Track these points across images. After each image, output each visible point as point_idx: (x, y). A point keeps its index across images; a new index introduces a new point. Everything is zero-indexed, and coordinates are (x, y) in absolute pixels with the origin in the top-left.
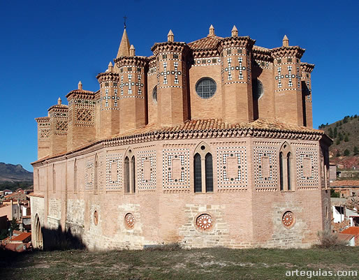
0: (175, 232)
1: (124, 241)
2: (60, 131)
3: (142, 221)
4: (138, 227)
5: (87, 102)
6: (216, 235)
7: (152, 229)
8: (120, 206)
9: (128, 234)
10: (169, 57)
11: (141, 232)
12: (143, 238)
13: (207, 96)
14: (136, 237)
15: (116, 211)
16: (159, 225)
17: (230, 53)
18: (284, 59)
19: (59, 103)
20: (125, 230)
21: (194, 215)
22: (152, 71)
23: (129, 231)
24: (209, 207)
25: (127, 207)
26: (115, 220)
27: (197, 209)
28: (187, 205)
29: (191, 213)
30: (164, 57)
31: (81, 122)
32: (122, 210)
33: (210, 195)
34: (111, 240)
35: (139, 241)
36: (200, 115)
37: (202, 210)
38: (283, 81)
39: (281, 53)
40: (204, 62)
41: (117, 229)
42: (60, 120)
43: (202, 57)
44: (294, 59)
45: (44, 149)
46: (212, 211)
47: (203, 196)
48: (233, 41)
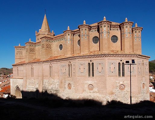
0: (112, 91)
1: (88, 95)
2: (31, 52)
3: (97, 87)
4: (95, 89)
5: (50, 41)
6: (126, 92)
7: (103, 90)
8: (85, 82)
9: (91, 92)
10: (106, 27)
11: (97, 91)
12: (98, 94)
13: (114, 42)
14: (94, 93)
15: (84, 83)
16: (106, 89)
17: (127, 27)
18: (137, 31)
19: (30, 41)
20: (89, 91)
21: (118, 85)
22: (92, 31)
23: (90, 91)
24: (123, 82)
25: (90, 82)
26: (83, 87)
27: (119, 83)
28: (116, 81)
29: (118, 84)
30: (105, 26)
31: (48, 49)
32: (87, 83)
33: (123, 78)
34: (80, 95)
35: (96, 95)
36: (112, 49)
37: (121, 83)
38: (137, 39)
39: (137, 29)
40: (114, 30)
41: (84, 91)
42: (31, 47)
43: (113, 28)
44: (140, 31)
45: (18, 59)
46: (125, 83)
47: (121, 78)
48: (129, 23)
